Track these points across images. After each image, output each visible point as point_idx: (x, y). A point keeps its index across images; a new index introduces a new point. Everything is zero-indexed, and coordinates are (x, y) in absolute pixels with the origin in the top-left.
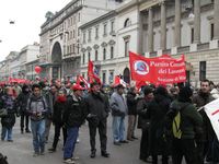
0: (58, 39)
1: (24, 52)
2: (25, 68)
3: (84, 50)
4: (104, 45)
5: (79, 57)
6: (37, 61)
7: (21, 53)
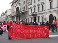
0: (18, 6)
1: (6, 12)
2: (7, 18)
3: (29, 9)
4: (38, 5)
5: (27, 12)
6: (10, 15)
7: (5, 13)
